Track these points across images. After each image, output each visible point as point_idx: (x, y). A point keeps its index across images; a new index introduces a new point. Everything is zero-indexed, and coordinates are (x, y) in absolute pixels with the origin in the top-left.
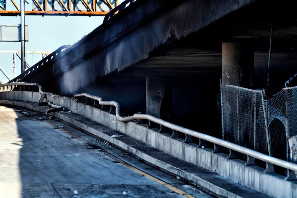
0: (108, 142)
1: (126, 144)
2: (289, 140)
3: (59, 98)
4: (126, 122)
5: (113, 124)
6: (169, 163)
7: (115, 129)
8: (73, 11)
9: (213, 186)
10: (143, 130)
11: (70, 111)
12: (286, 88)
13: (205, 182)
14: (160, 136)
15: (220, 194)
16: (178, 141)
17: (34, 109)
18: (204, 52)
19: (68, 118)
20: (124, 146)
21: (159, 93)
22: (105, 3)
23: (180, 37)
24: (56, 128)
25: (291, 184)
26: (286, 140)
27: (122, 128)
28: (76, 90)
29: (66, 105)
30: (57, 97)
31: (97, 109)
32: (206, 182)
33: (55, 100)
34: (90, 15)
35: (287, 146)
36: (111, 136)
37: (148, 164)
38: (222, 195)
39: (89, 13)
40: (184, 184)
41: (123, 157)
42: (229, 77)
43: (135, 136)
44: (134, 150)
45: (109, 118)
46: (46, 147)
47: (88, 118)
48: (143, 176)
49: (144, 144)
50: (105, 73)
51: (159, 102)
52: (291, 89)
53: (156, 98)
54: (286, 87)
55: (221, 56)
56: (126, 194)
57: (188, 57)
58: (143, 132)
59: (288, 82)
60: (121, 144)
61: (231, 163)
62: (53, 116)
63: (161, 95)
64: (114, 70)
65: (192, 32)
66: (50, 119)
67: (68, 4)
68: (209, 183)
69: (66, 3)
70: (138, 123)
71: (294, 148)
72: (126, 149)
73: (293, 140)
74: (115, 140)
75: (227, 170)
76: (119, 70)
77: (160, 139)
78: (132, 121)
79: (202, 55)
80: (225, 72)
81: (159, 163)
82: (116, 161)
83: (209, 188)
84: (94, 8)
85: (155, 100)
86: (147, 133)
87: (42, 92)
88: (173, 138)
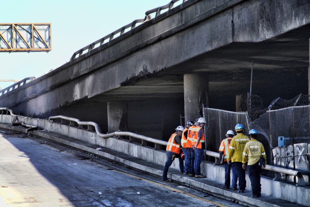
0: (93, 154)
1: (112, 155)
2: (273, 150)
3: (32, 119)
4: (106, 138)
5: (93, 139)
6: (159, 169)
7: (94, 144)
8: (16, 48)
9: (207, 186)
10: (124, 144)
11: (45, 130)
12: (270, 111)
13: (198, 183)
14: (143, 149)
15: (216, 192)
16: (161, 152)
17: (9, 128)
18: (165, 82)
19: (48, 135)
20: (111, 157)
21: (118, 114)
22: (41, 41)
23: (153, 71)
24: (40, 144)
25: (280, 183)
26: (270, 150)
27: (102, 143)
28: (43, 113)
29: (39, 125)
30: (30, 119)
31: (74, 128)
32: (200, 183)
33: (27, 121)
34: (29, 51)
35: (271, 155)
36: (96, 149)
37: (137, 170)
38: (217, 193)
39: (29, 49)
40: (178, 185)
41: (112, 165)
42: (190, 101)
43: (116, 149)
44: (122, 160)
45: (88, 135)
46: (46, 159)
47: (64, 135)
48: (140, 179)
49: (126, 155)
50: (74, 99)
51: (118, 121)
52: (275, 112)
53: (116, 118)
54: (269, 109)
55: (183, 84)
56: (140, 193)
57: (150, 86)
58: (124, 145)
59: (271, 106)
60: (107, 155)
61: (218, 169)
62: (30, 134)
63: (120, 116)
64: (84, 97)
65: (165, 68)
66: (29, 136)
67: (12, 42)
68: (203, 184)
69: (9, 42)
70: (118, 139)
71: (278, 156)
72: (113, 159)
73: (276, 150)
74: (100, 152)
75: (214, 174)
76: (89, 97)
77: (142, 151)
78: (112, 137)
79: (163, 84)
80: (187, 98)
81: (149, 169)
82: (110, 169)
83: (204, 187)
84: (32, 46)
85: (115, 120)
86: (129, 147)
87: (14, 115)
88: (156, 149)
